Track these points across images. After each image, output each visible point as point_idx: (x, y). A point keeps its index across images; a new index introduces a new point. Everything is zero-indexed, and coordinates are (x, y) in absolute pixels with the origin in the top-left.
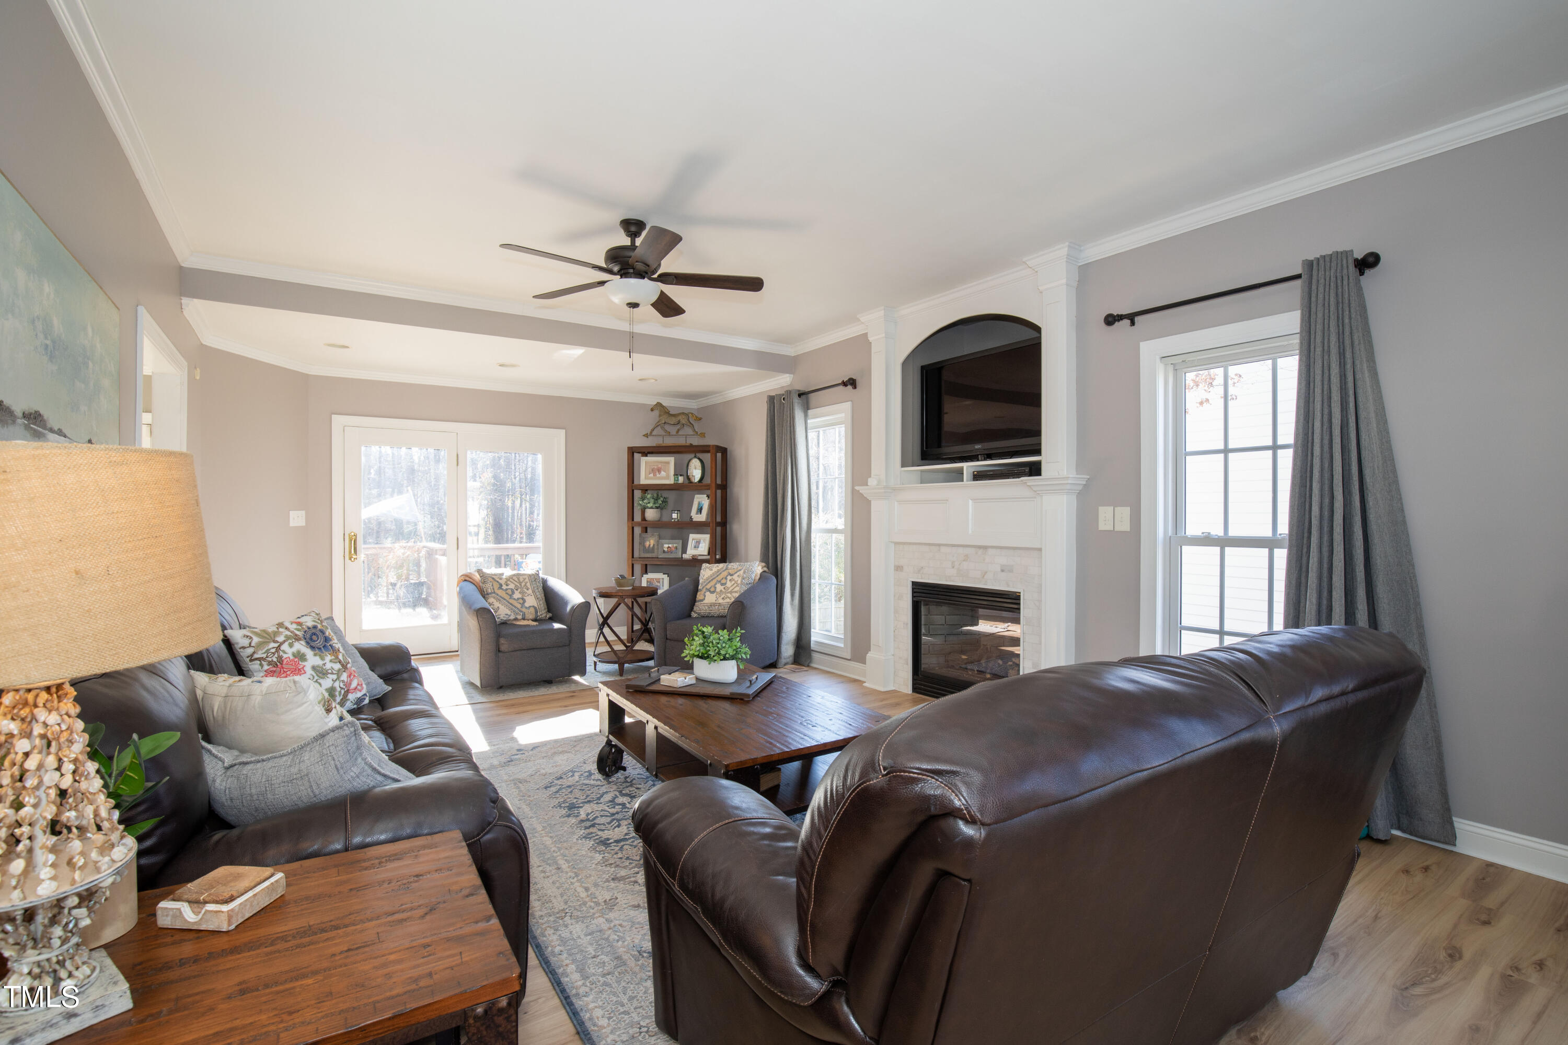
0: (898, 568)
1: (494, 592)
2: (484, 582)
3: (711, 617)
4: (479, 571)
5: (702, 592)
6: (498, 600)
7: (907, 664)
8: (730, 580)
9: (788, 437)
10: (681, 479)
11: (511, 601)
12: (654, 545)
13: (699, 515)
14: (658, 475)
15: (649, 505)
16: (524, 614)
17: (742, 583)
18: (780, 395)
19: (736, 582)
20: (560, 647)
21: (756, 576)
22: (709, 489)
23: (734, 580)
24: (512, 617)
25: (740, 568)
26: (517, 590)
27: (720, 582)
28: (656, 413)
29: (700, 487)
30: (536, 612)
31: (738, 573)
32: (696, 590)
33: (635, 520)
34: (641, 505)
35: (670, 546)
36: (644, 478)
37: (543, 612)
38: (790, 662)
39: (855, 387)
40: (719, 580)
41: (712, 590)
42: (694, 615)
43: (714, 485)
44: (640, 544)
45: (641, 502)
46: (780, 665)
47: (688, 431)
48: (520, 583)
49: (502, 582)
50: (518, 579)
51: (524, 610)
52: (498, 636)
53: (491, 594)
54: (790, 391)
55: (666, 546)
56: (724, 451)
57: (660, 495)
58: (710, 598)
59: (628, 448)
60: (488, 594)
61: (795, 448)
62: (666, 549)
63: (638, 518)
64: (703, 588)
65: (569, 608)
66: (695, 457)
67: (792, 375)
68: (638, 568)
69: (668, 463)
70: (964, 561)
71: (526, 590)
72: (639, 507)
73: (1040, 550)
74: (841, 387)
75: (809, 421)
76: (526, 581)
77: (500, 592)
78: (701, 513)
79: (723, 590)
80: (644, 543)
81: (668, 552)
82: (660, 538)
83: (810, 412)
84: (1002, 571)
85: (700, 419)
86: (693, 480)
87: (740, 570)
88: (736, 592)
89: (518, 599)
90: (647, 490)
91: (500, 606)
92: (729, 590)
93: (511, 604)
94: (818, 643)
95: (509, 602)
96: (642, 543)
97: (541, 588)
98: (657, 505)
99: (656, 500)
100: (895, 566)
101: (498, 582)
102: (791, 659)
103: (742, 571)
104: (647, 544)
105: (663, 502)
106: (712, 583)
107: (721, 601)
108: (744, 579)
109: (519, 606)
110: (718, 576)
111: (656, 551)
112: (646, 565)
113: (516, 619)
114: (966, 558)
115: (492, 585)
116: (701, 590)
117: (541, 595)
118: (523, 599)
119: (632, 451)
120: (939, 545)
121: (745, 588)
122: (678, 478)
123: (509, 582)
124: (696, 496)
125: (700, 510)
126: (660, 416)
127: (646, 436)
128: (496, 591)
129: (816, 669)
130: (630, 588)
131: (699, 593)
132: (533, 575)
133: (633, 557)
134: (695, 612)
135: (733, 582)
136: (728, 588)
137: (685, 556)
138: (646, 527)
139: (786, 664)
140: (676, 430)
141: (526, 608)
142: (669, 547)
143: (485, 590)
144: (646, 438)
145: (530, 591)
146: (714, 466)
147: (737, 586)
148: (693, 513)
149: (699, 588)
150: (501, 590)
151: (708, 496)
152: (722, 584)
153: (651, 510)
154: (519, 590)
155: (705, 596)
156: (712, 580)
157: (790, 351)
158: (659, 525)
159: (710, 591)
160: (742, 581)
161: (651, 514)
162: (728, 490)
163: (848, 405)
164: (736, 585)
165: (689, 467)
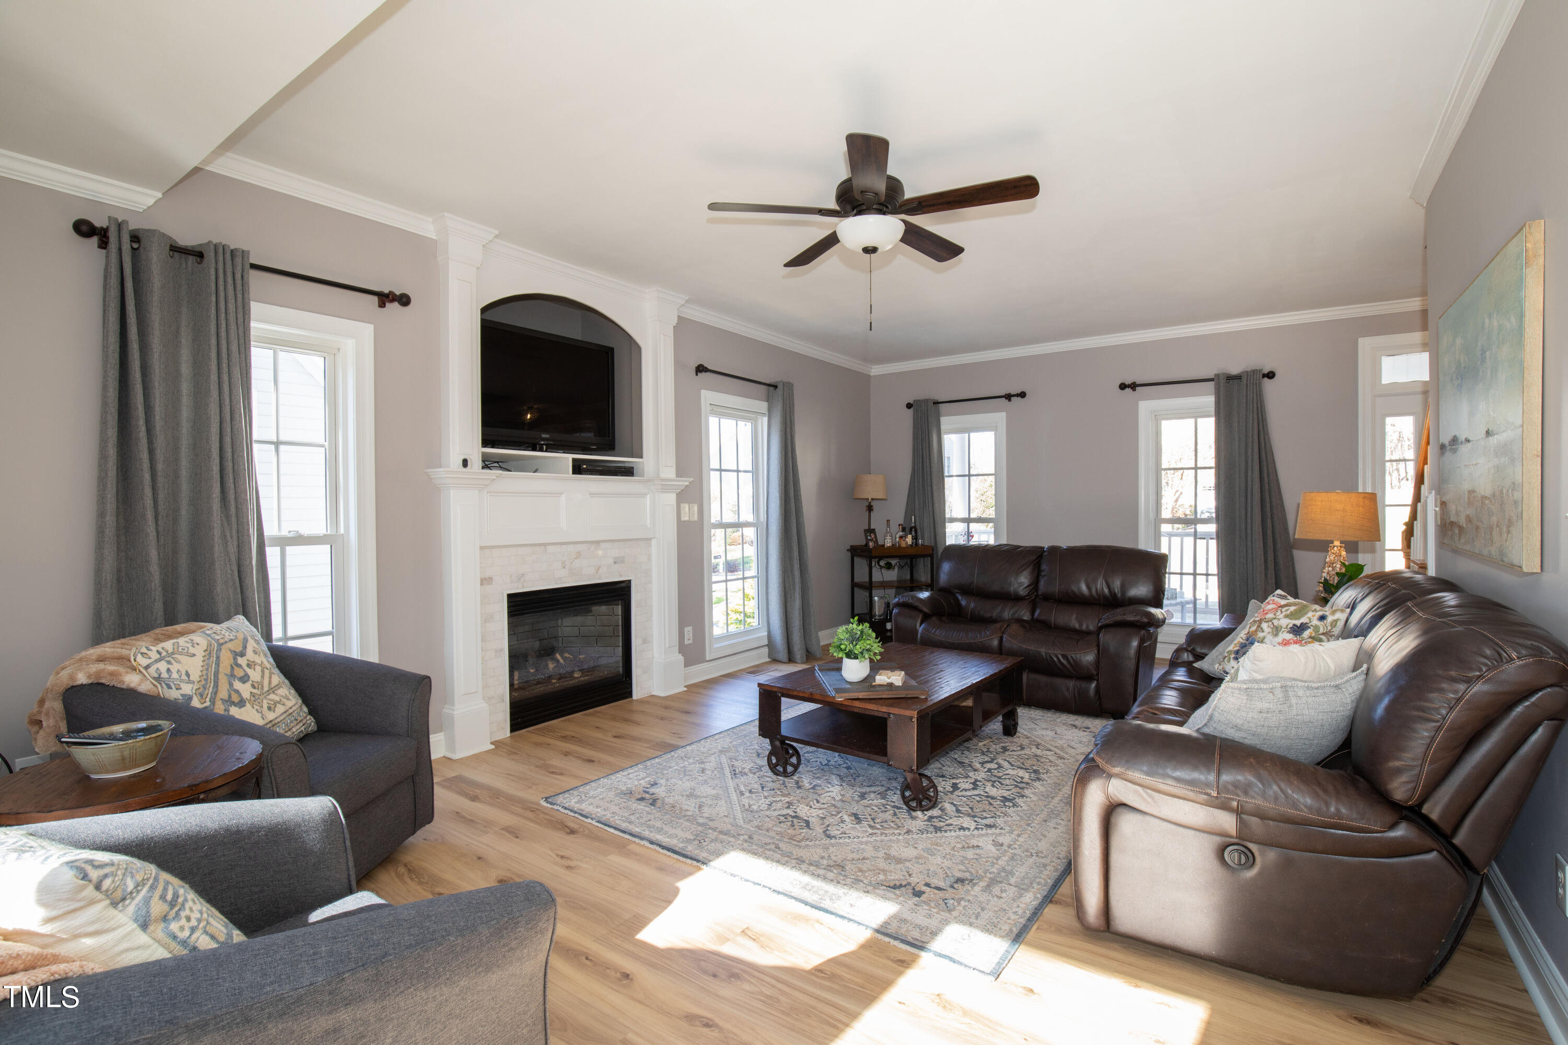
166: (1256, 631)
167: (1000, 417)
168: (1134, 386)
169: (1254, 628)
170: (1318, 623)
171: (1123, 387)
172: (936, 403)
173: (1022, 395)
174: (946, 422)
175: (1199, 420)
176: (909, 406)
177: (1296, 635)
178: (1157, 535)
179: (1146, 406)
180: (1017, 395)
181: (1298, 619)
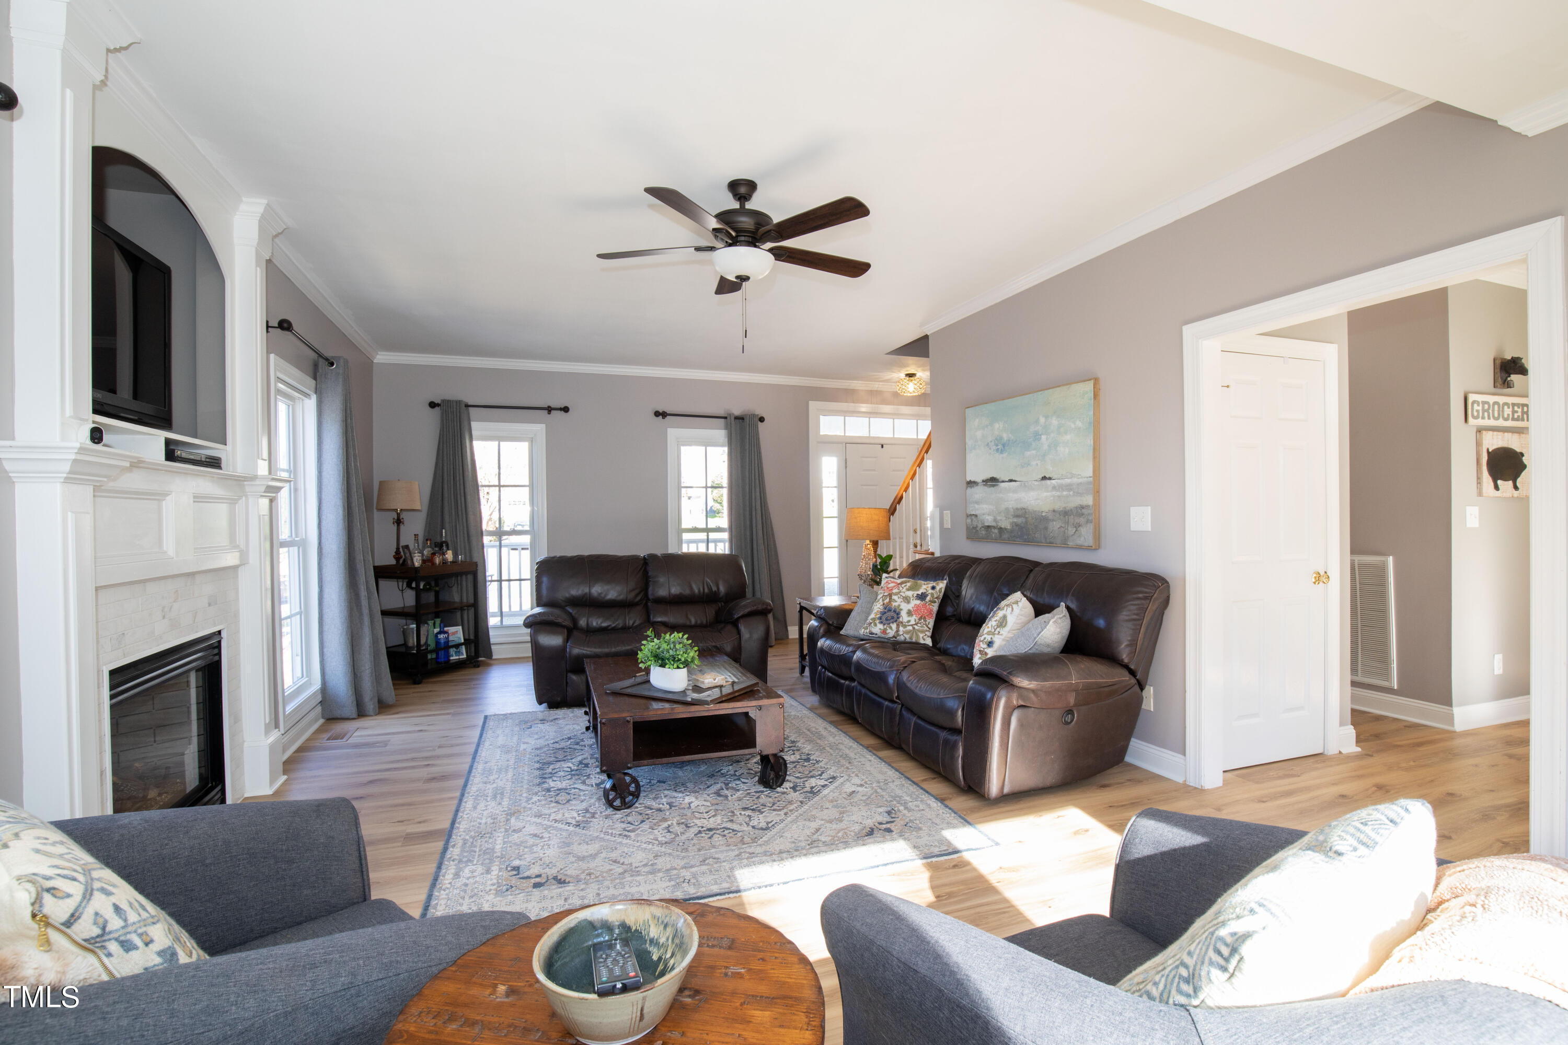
166: (890, 602)
167: (538, 429)
168: (664, 415)
169: (888, 600)
170: (933, 591)
171: (657, 414)
172: (467, 406)
173: (566, 409)
174: (477, 427)
175: (708, 448)
176: (433, 405)
177: (922, 600)
178: (680, 542)
179: (674, 432)
180: (561, 409)
181: (918, 590)
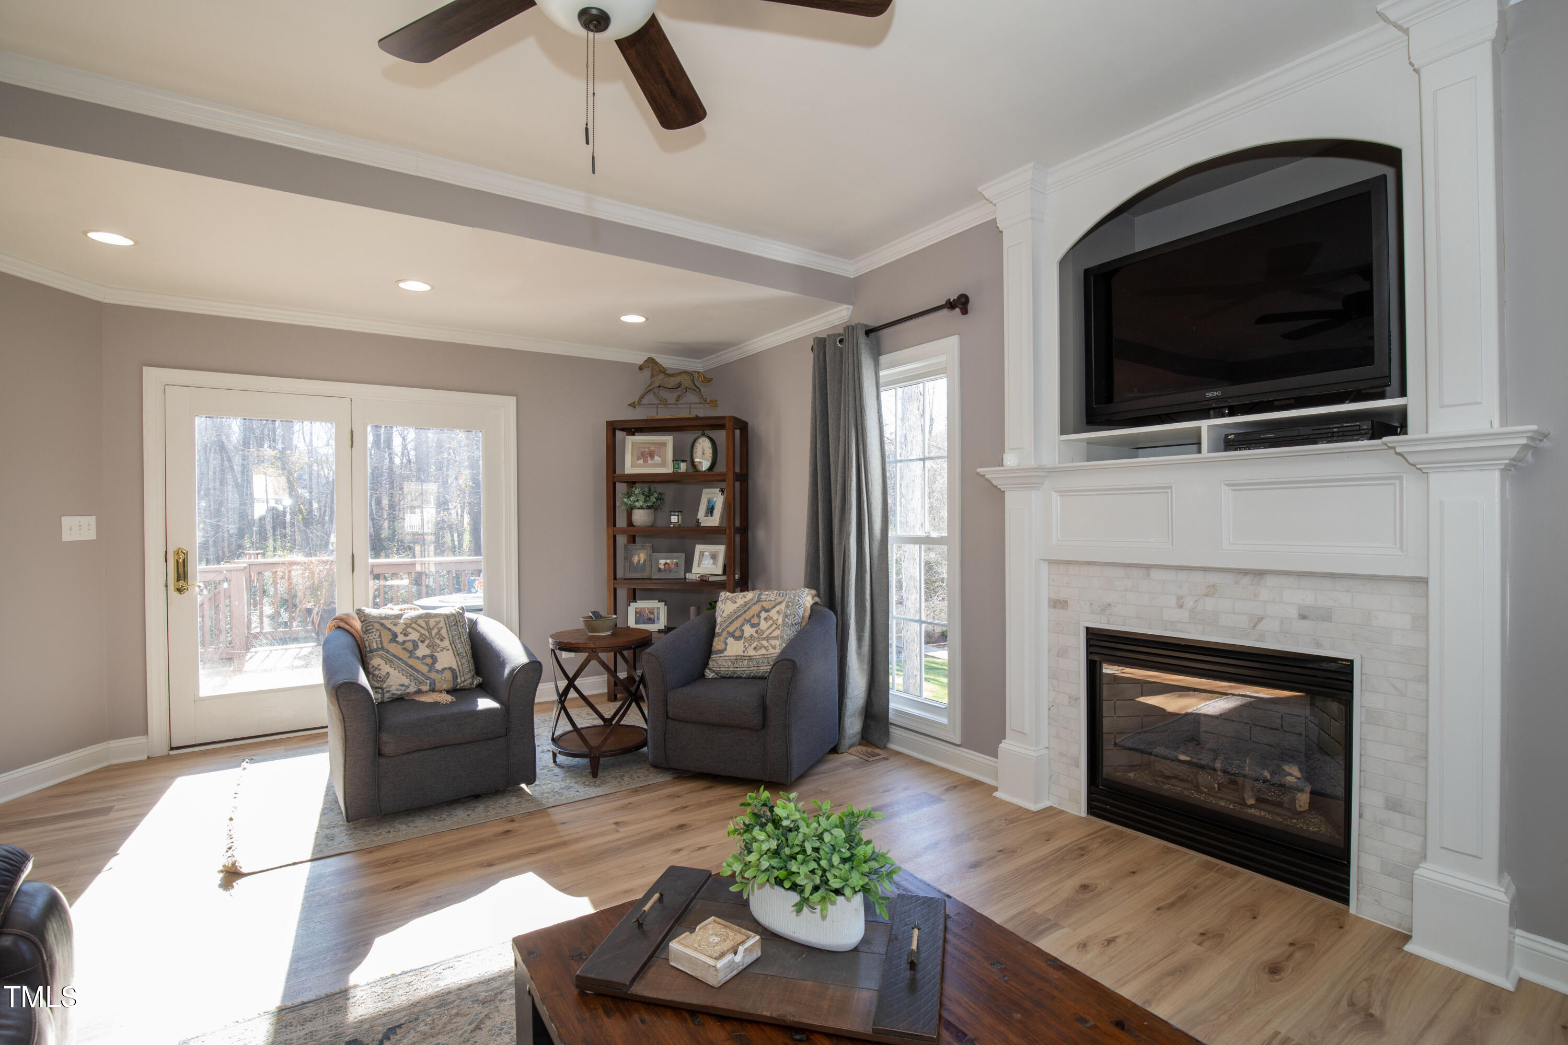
0: (1058, 604)
1: (383, 648)
2: (366, 631)
3: (737, 678)
4: (359, 612)
5: (722, 638)
6: (388, 661)
7: (1077, 766)
8: (765, 619)
9: (851, 398)
10: (683, 467)
11: (411, 662)
12: (645, 561)
13: (709, 518)
14: (650, 462)
15: (637, 504)
16: (433, 684)
17: (784, 624)
18: (834, 336)
19: (775, 622)
20: (490, 739)
21: (805, 610)
22: (725, 481)
23: (771, 618)
24: (412, 689)
25: (780, 599)
26: (423, 642)
27: (749, 621)
28: (647, 373)
29: (710, 478)
30: (455, 677)
31: (777, 608)
32: (712, 634)
33: (618, 525)
34: (626, 504)
35: (668, 561)
36: (630, 466)
37: (467, 677)
38: (857, 743)
39: (965, 312)
40: (747, 618)
41: (737, 634)
42: (709, 674)
43: (731, 475)
44: (625, 559)
45: (625, 500)
46: (842, 749)
47: (691, 398)
48: (429, 630)
49: (398, 630)
50: (427, 624)
51: (433, 675)
52: (379, 726)
53: (376, 650)
54: (853, 327)
55: (662, 562)
56: (743, 426)
57: (653, 490)
58: (734, 648)
59: (607, 422)
60: (371, 651)
61: (861, 412)
62: (662, 567)
63: (621, 522)
64: (723, 631)
65: (507, 671)
66: (703, 435)
67: (851, 307)
68: (622, 593)
69: (664, 444)
70: (1207, 595)
71: (438, 642)
72: (624, 507)
73: (1425, 581)
74: (945, 312)
75: (882, 373)
76: (439, 626)
77: (393, 648)
78: (712, 515)
79: (755, 634)
80: (631, 559)
81: (665, 570)
82: (654, 550)
83: (883, 359)
84: (1303, 617)
85: (710, 380)
86: (700, 468)
87: (780, 603)
88: (775, 638)
89: (424, 657)
90: (634, 483)
91: (391, 671)
92: (764, 636)
93: (411, 667)
94: (899, 713)
95: (407, 664)
96: (628, 558)
97: (465, 637)
98: (650, 504)
99: (647, 496)
100: (1050, 600)
101: (389, 630)
102: (859, 737)
103: (784, 605)
104: (636, 559)
105: (657, 499)
106: (737, 624)
107: (751, 652)
108: (786, 617)
109: (425, 669)
110: (745, 612)
111: (648, 569)
112: (634, 590)
113: (419, 692)
114: (1212, 590)
115: (380, 636)
116: (720, 635)
117: (464, 648)
118: (432, 656)
119: (613, 428)
120: (1148, 567)
121: (790, 633)
122: (679, 465)
123: (409, 630)
124: (705, 491)
125: (710, 511)
126: (652, 376)
127: (633, 405)
128: (386, 645)
129: (898, 754)
130: (609, 633)
131: (716, 639)
132: (453, 615)
133: (615, 578)
134: (710, 669)
135: (770, 622)
136: (763, 632)
137: (689, 576)
138: (634, 535)
139: (851, 746)
140: (676, 397)
141: (437, 671)
142: (666, 563)
143: (367, 645)
144: (631, 409)
145: (446, 643)
146: (731, 447)
147: (777, 628)
148: (701, 514)
149: (717, 630)
150: (394, 645)
151: (722, 491)
152: (753, 626)
153: (641, 511)
154: (427, 642)
155: (726, 644)
156: (737, 618)
157: (849, 269)
158: (652, 533)
159: (734, 637)
160: (784, 620)
161: (641, 517)
162: (750, 483)
163: (953, 342)
164: (775, 626)
165: (695, 450)
